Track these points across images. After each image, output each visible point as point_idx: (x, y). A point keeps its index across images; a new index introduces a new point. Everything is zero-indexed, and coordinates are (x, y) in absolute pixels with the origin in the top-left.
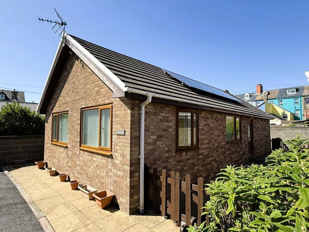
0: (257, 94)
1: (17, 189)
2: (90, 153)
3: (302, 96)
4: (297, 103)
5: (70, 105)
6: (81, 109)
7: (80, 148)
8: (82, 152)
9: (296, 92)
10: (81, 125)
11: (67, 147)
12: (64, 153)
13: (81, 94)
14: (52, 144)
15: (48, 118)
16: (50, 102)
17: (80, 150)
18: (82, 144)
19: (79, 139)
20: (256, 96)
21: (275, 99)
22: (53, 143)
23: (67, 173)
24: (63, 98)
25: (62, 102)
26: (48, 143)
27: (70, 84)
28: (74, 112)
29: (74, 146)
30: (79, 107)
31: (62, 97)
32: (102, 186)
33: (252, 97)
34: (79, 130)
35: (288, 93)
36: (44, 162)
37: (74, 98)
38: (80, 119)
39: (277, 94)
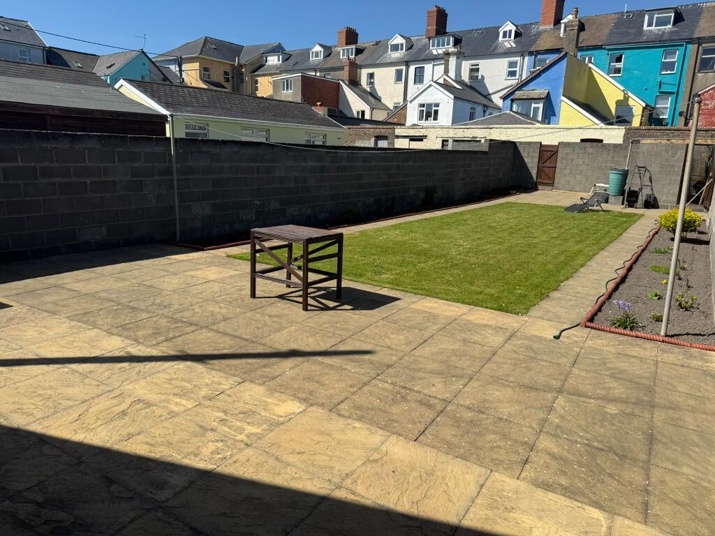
0: (541, 28)
3: (690, 41)
4: (670, 66)
9: (674, 24)
20: (539, 34)
21: (599, 47)
33: (522, 39)
35: (645, 27)
39: (607, 31)
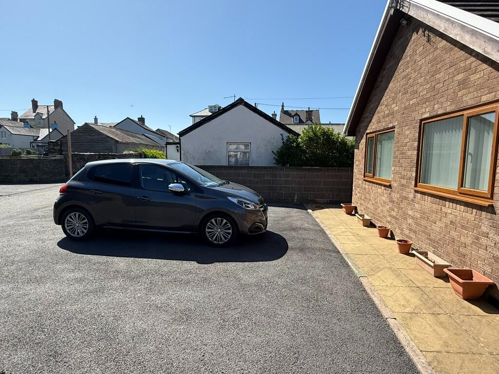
1: (325, 233)
2: (438, 200)
5: (398, 116)
6: (421, 120)
7: (416, 189)
8: (419, 195)
10: (418, 150)
11: (390, 185)
12: (386, 195)
13: (421, 94)
14: (364, 180)
15: (359, 142)
16: (364, 116)
17: (416, 191)
18: (419, 182)
19: (414, 174)
22: (366, 179)
23: (389, 227)
24: (386, 106)
25: (382, 114)
26: (358, 179)
27: (399, 80)
28: (406, 128)
29: (403, 185)
30: (416, 118)
31: (384, 106)
32: (461, 260)
34: (416, 158)
36: (353, 205)
37: (407, 104)
38: (417, 140)
